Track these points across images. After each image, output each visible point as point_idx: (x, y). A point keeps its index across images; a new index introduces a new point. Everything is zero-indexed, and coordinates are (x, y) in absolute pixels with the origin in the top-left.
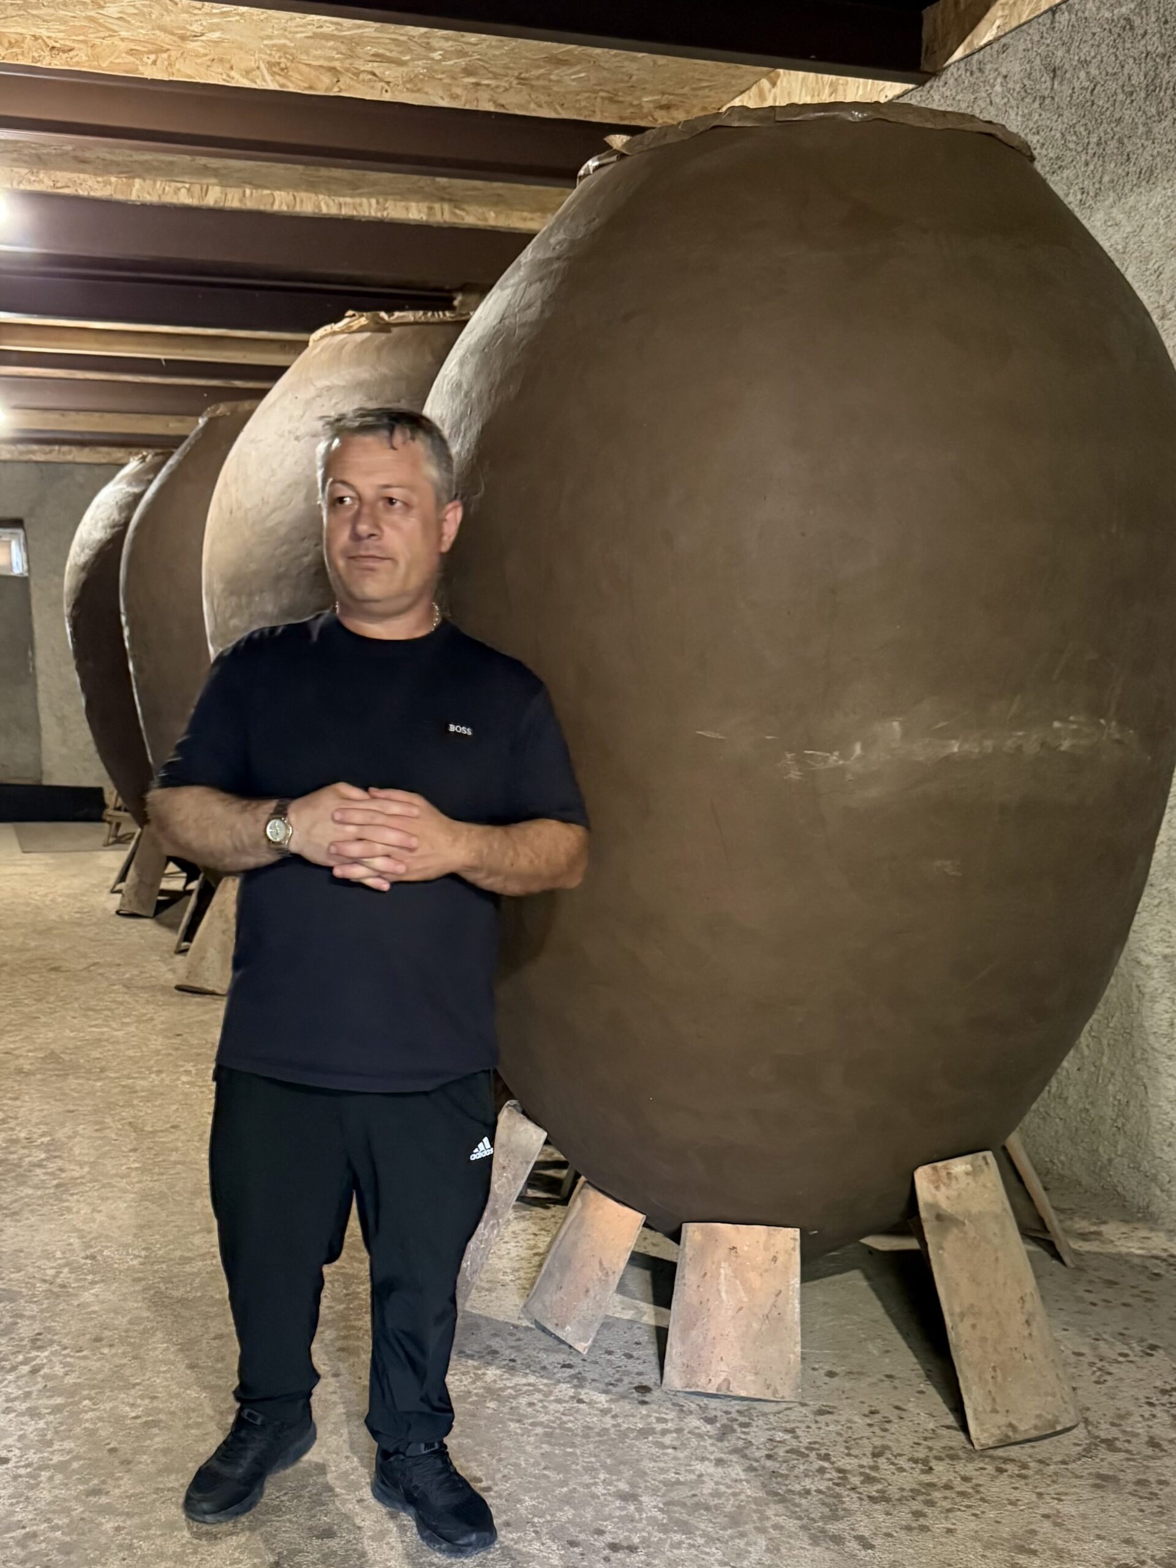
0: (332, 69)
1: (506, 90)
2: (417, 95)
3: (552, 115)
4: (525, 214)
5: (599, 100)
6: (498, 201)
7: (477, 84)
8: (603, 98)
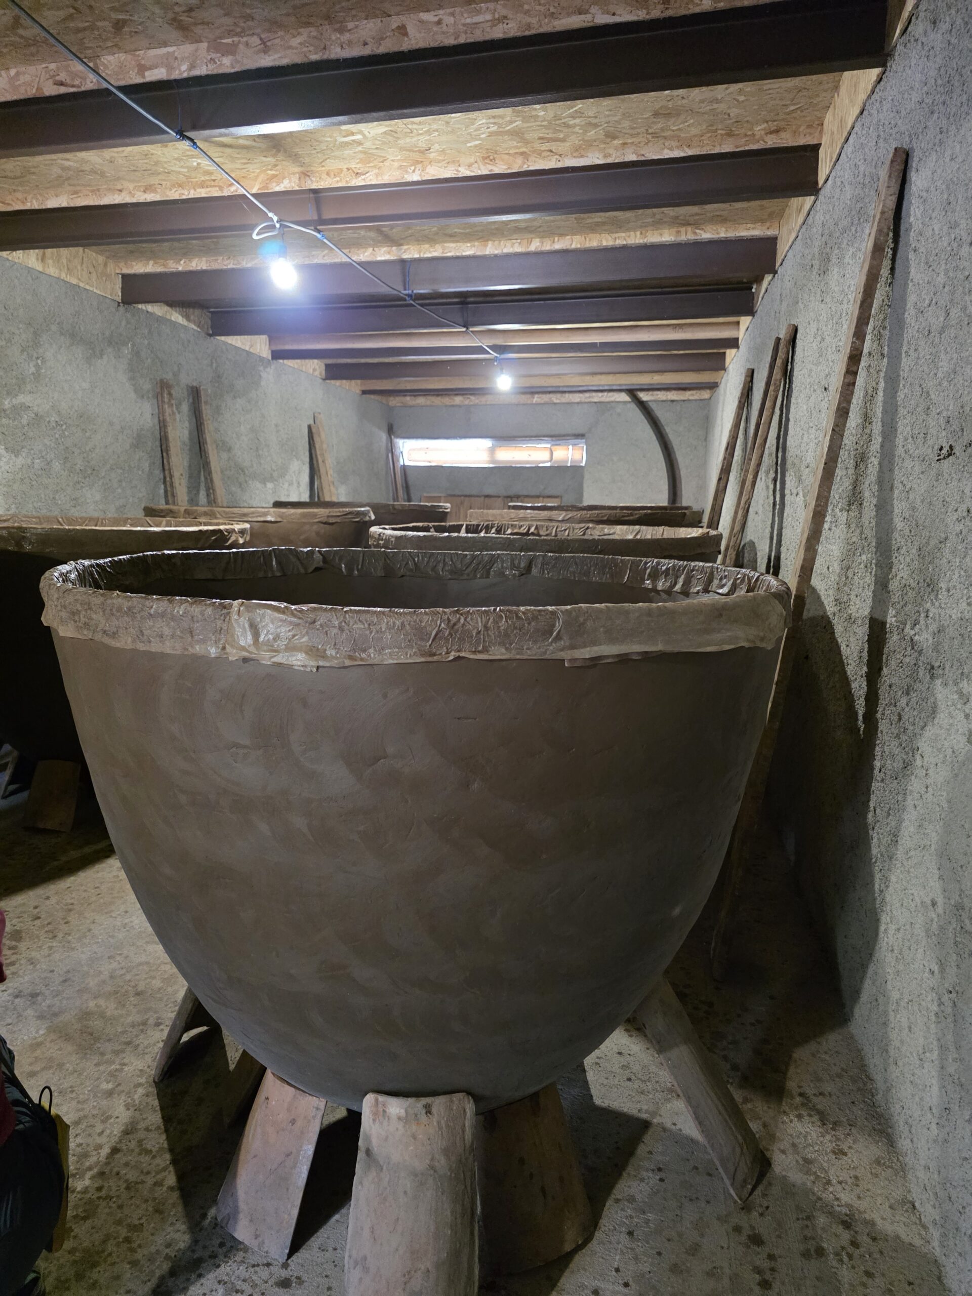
0: (522, 154)
1: (647, 144)
2: (581, 159)
3: (682, 154)
4: (749, 225)
5: (719, 137)
6: (722, 220)
7: (625, 144)
8: (722, 135)
